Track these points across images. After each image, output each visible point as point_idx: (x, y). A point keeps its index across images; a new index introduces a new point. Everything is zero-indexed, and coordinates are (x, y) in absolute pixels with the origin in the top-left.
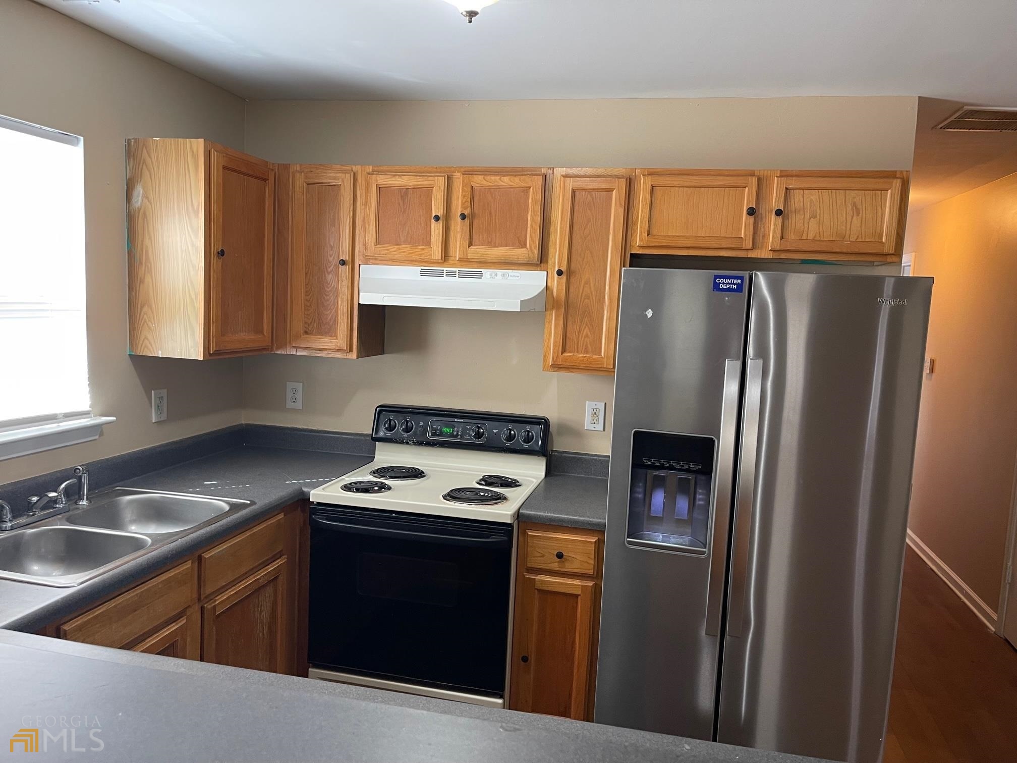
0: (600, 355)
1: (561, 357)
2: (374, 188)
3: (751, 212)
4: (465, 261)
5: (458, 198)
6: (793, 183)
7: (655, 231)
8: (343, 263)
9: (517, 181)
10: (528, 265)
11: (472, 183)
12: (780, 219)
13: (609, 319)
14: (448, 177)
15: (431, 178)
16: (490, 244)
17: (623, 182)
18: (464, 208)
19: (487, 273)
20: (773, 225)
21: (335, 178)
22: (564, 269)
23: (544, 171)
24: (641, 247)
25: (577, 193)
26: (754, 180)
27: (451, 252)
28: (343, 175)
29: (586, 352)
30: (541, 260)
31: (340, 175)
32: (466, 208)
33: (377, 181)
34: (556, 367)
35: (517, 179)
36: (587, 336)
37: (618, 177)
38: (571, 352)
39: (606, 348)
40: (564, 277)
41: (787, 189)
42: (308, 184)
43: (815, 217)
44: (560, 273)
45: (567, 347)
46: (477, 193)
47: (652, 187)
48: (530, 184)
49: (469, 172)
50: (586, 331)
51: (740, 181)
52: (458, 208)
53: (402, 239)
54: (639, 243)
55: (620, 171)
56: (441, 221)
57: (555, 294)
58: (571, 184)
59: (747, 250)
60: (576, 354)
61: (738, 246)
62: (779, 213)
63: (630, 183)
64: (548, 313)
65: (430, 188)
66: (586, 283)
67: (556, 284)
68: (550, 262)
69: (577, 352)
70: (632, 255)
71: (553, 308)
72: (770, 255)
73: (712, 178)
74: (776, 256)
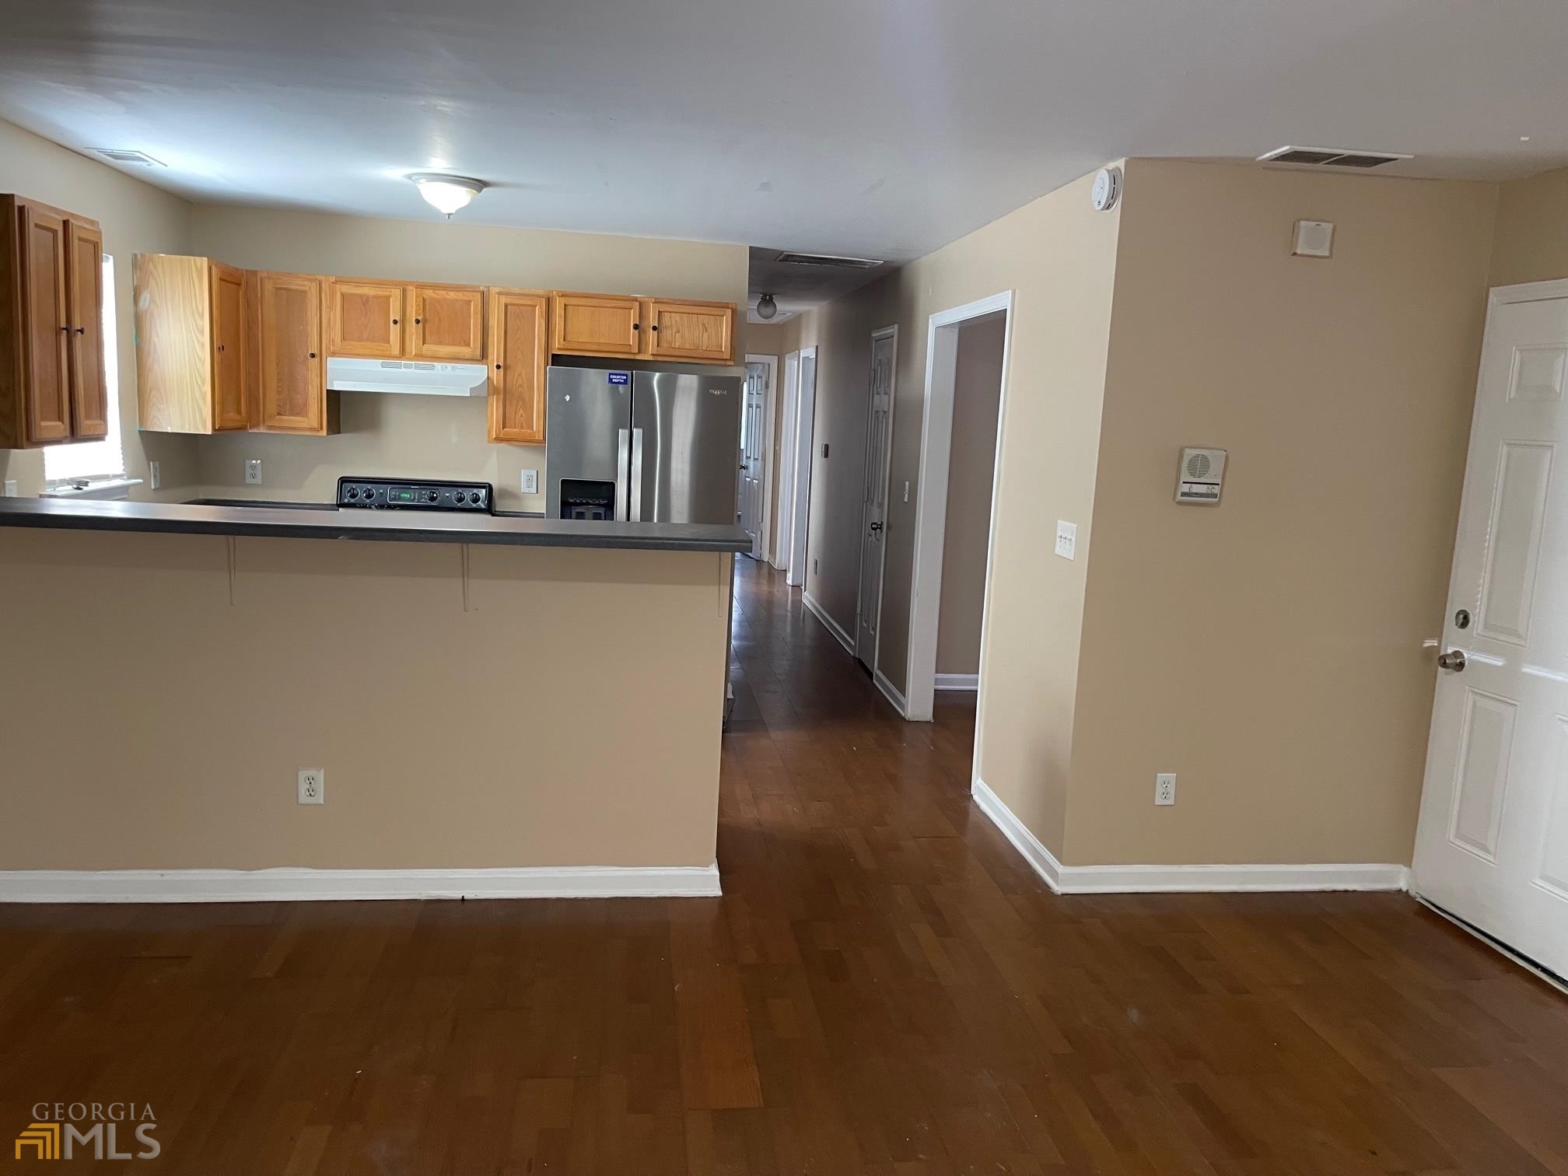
0: (533, 430)
1: (502, 432)
2: (339, 294)
3: (636, 327)
4: (419, 356)
5: (412, 306)
6: (663, 308)
7: (569, 338)
8: (313, 356)
9: (460, 296)
10: (472, 360)
11: (424, 296)
12: (656, 332)
13: (539, 402)
14: (403, 290)
15: (389, 290)
16: (440, 343)
17: (544, 301)
18: (417, 314)
19: (438, 365)
20: (652, 336)
21: (302, 286)
22: (501, 364)
23: (482, 288)
24: (559, 349)
25: (509, 307)
26: (637, 304)
27: (407, 349)
28: (310, 284)
29: (522, 427)
30: (484, 356)
31: (306, 283)
32: (419, 315)
33: (340, 289)
34: (498, 439)
35: (460, 294)
36: (522, 416)
37: (540, 296)
38: (509, 428)
39: (537, 424)
40: (502, 370)
41: (659, 312)
42: (277, 289)
43: (679, 332)
44: (498, 367)
45: (507, 424)
46: (427, 303)
47: (565, 305)
48: (471, 298)
49: (421, 286)
50: (521, 411)
51: (627, 304)
52: (412, 314)
53: (365, 336)
54: (557, 347)
55: (541, 292)
56: (398, 324)
57: (495, 383)
58: (504, 300)
59: (635, 354)
60: (515, 430)
61: (628, 351)
62: (655, 328)
63: (549, 302)
64: (490, 397)
65: (388, 297)
66: (519, 375)
67: (497, 376)
68: (490, 358)
69: (515, 428)
70: (553, 355)
71: (494, 395)
72: (651, 358)
73: (609, 301)
74: (655, 358)
